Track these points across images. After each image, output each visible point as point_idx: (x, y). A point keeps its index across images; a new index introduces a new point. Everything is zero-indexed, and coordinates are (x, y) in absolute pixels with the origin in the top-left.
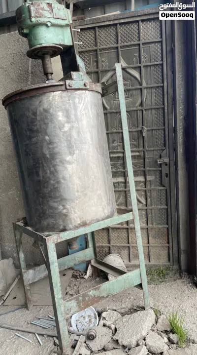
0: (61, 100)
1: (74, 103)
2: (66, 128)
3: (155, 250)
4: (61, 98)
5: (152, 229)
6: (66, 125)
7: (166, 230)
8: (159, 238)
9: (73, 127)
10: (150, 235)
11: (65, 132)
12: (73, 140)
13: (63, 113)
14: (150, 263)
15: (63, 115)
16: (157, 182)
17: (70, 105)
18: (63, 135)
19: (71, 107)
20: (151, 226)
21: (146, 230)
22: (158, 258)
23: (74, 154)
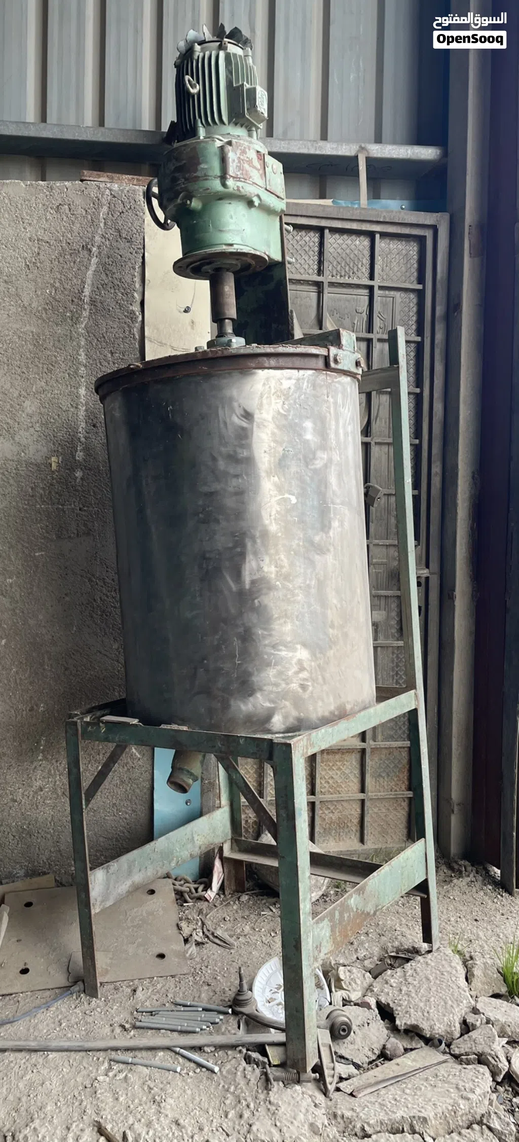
0: (313, 392)
1: (335, 403)
2: (319, 464)
3: (376, 810)
4: (314, 386)
5: (373, 750)
6: (320, 454)
7: (405, 754)
8: (388, 775)
9: (330, 460)
10: (368, 769)
11: (315, 471)
12: (330, 494)
13: (315, 423)
14: (365, 847)
15: (314, 430)
16: (391, 627)
17: (328, 407)
18: (312, 478)
19: (330, 413)
20: (372, 743)
21: (358, 756)
22: (384, 833)
23: (330, 528)
